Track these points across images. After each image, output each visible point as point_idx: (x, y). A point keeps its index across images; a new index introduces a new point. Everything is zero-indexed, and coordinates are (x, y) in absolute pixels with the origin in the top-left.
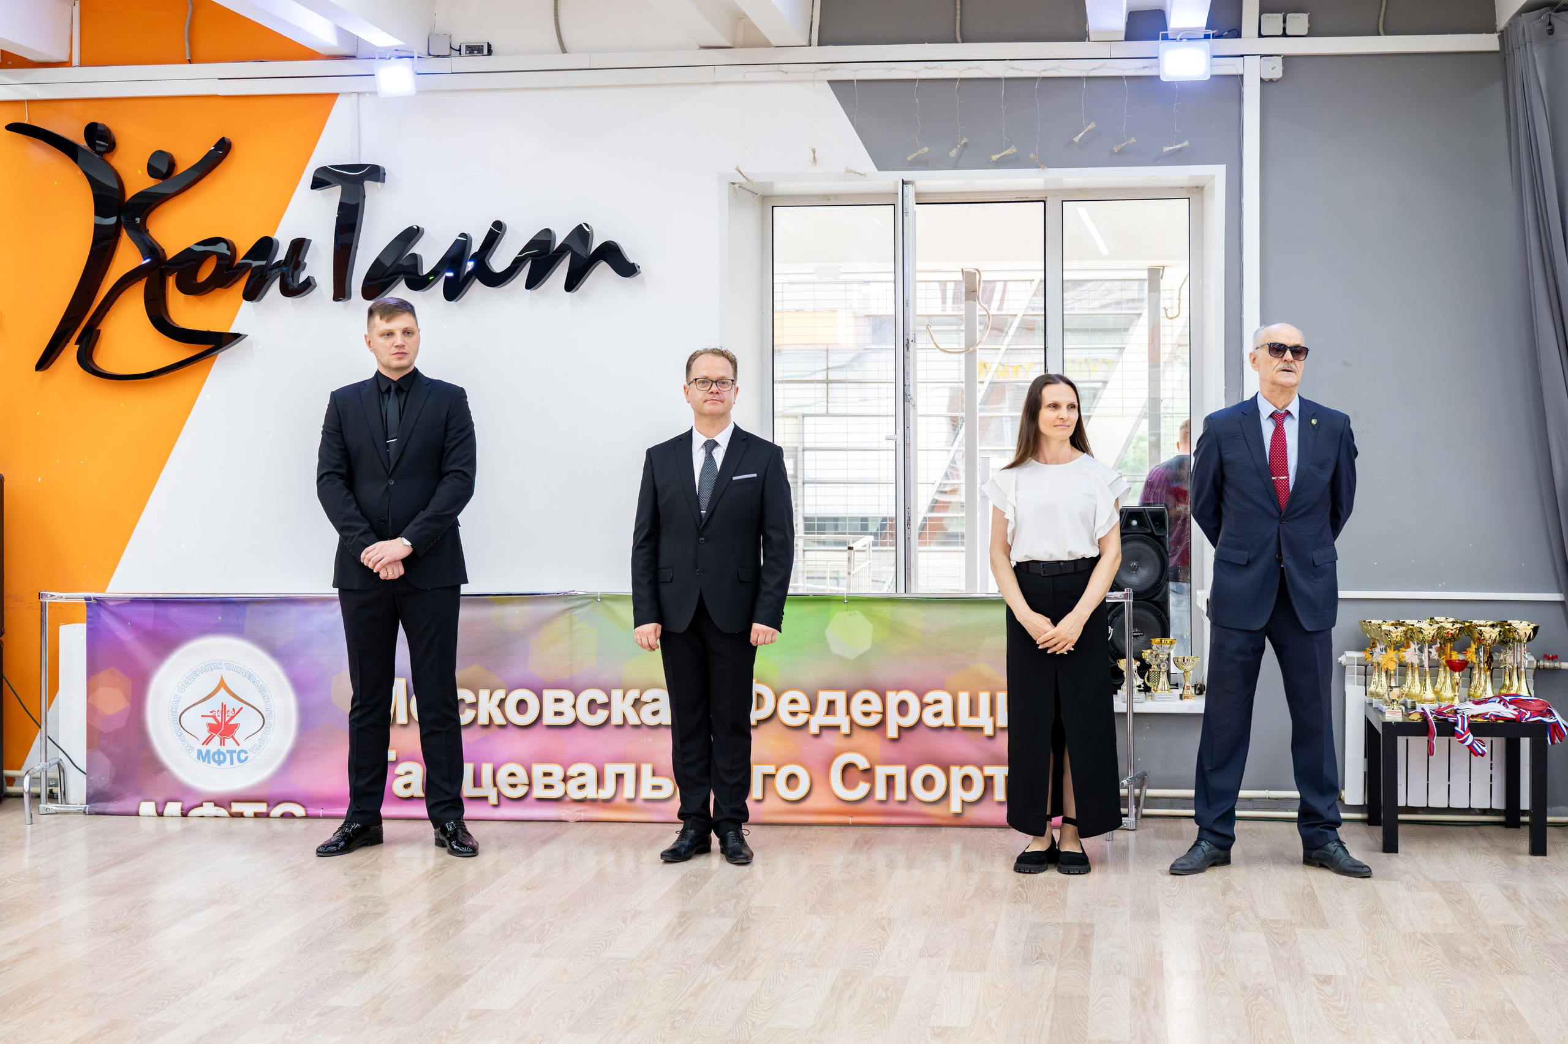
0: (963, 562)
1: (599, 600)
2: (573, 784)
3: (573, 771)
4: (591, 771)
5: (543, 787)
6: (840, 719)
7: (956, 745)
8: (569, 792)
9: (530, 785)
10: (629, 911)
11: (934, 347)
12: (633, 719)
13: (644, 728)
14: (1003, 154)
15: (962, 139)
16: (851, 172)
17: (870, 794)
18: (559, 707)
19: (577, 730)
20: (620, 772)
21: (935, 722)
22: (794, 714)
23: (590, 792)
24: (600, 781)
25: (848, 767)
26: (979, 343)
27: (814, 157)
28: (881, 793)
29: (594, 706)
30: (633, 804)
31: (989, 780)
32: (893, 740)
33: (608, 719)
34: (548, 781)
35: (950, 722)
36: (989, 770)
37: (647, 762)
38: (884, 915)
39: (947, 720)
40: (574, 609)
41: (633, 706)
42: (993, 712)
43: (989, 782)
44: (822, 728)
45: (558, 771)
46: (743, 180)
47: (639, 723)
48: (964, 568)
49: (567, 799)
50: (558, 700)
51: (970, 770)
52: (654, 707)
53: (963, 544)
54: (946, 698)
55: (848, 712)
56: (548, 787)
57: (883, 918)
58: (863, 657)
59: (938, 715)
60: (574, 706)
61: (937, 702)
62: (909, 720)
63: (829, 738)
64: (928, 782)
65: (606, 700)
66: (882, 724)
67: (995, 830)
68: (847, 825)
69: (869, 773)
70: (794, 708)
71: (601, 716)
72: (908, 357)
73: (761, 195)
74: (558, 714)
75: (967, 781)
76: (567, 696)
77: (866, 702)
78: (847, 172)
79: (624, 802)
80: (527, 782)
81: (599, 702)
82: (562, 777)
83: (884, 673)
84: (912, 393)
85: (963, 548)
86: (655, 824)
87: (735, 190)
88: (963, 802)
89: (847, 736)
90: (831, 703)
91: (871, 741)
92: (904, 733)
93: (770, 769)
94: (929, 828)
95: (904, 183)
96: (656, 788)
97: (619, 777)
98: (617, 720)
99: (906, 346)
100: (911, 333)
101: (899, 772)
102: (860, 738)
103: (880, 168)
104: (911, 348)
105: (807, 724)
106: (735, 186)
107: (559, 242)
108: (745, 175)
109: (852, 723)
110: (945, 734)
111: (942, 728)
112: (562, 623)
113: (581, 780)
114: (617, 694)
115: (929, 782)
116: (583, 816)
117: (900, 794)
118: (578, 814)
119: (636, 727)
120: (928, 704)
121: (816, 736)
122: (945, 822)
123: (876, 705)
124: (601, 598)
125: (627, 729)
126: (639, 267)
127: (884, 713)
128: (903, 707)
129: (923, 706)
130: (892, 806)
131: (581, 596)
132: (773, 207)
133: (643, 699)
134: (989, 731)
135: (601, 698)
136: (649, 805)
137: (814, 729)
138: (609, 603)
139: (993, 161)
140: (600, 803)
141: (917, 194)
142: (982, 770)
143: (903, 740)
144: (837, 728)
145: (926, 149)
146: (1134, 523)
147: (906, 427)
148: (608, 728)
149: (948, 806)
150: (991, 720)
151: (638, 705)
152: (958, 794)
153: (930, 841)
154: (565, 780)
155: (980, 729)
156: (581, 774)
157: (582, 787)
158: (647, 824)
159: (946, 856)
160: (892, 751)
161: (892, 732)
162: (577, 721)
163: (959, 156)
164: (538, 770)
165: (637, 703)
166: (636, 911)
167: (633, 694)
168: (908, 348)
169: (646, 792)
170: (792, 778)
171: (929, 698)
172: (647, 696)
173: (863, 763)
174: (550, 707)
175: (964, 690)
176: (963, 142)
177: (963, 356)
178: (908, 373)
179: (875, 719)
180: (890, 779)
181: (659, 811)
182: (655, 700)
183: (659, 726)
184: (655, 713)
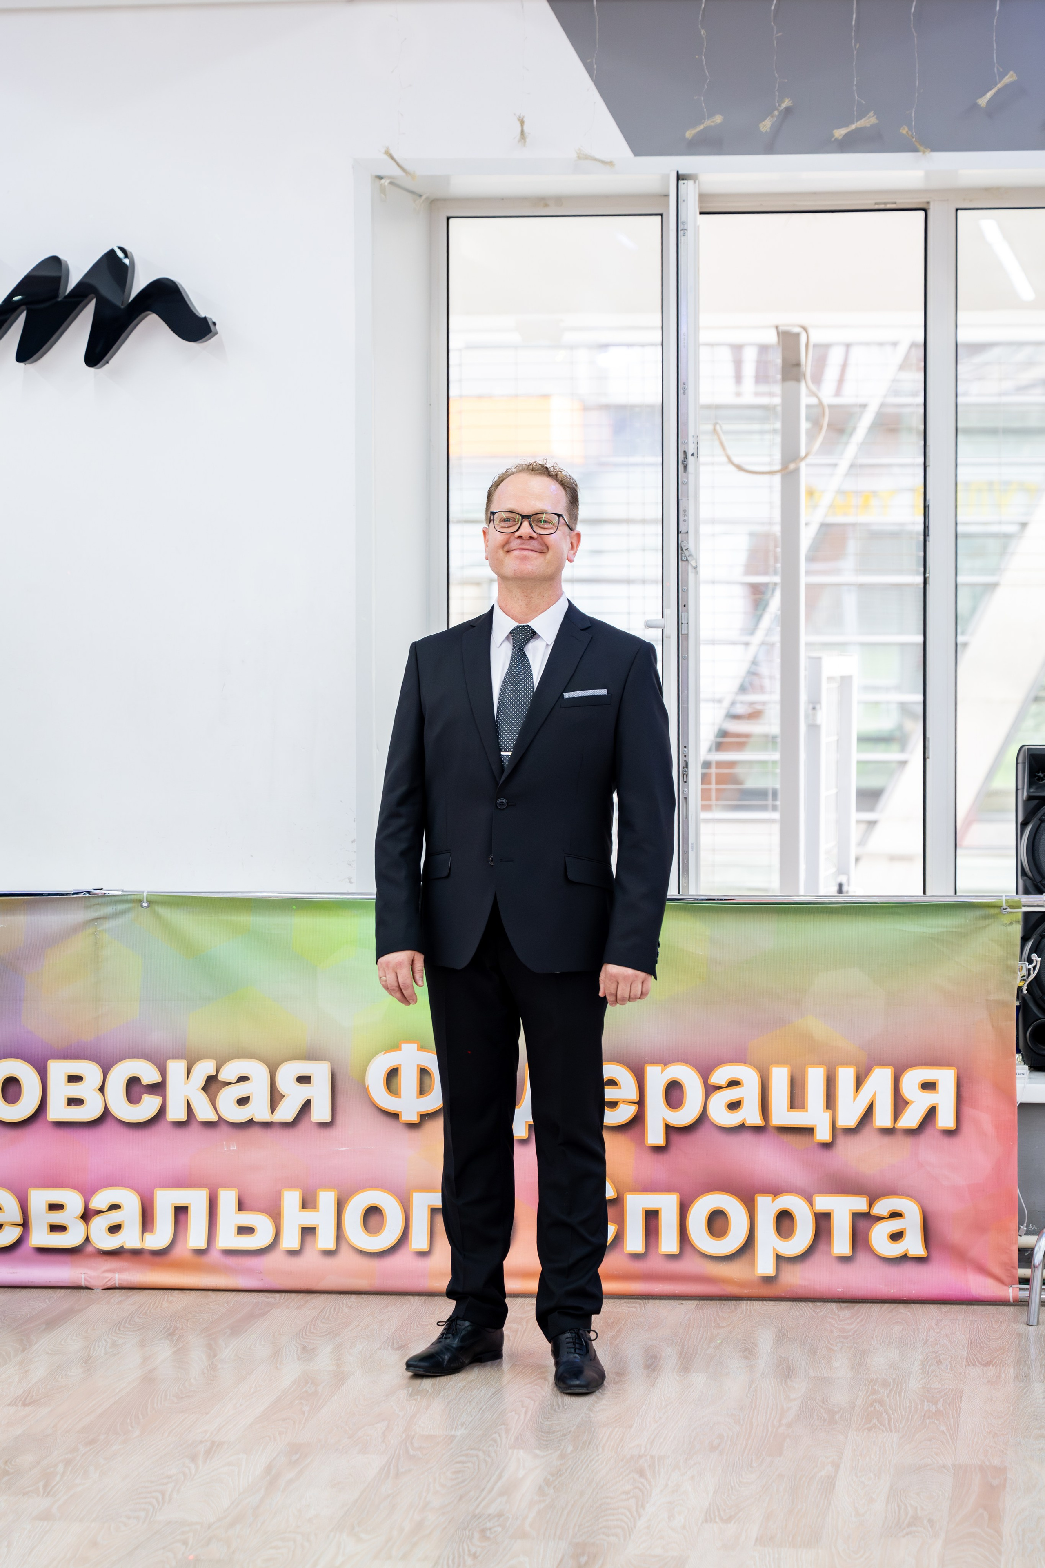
0: (776, 839)
1: (145, 905)
2: (99, 1224)
3: (100, 1201)
4: (131, 1202)
5: (46, 1229)
7: (765, 1159)
8: (93, 1238)
9: (25, 1224)
10: (201, 1442)
11: (725, 459)
12: (204, 1112)
13: (224, 1128)
14: (853, 127)
15: (781, 101)
16: (587, 157)
17: (617, 1240)
18: (75, 1090)
19: (107, 1131)
20: (181, 1203)
21: (731, 1119)
23: (130, 1238)
24: (147, 1220)
26: (807, 455)
27: (522, 131)
28: (635, 1241)
29: (136, 1089)
30: (205, 1259)
31: (823, 1220)
32: (657, 1149)
33: (161, 1113)
34: (57, 1218)
35: (755, 1119)
36: (823, 1203)
37: (227, 1186)
38: (643, 1451)
39: (751, 1115)
40: (99, 921)
41: (204, 1089)
42: (830, 1101)
43: (823, 1223)
45: (74, 1202)
46: (397, 172)
47: (214, 1118)
48: (777, 849)
49: (89, 1249)
50: (74, 1079)
51: (792, 1202)
52: (241, 1090)
53: (774, 808)
54: (749, 1076)
56: (56, 1228)
57: (640, 1457)
59: (734, 1106)
60: (102, 1089)
61: (734, 1083)
62: (685, 1116)
65: (156, 1078)
66: (637, 1122)
67: (834, 1306)
71: (149, 1106)
72: (685, 484)
73: (427, 198)
74: (74, 1102)
75: (784, 1220)
76: (90, 1071)
78: (579, 158)
79: (188, 1255)
80: (19, 1219)
81: (145, 1081)
82: (80, 1210)
83: (644, 1033)
84: (691, 545)
85: (776, 815)
86: (242, 1294)
87: (383, 190)
88: (779, 1257)
91: (620, 1151)
92: (675, 1138)
94: (718, 1302)
95: (679, 177)
96: (245, 1230)
97: (181, 1211)
98: (177, 1112)
99: (682, 463)
100: (691, 440)
101: (667, 1204)
103: (638, 151)
104: (691, 468)
106: (383, 181)
107: (74, 280)
108: (401, 163)
110: (746, 1139)
111: (742, 1128)
112: (81, 944)
113: (114, 1218)
114: (176, 1068)
115: (718, 1223)
116: (118, 1278)
117: (669, 1242)
118: (109, 1275)
119: (209, 1125)
120: (718, 1088)
122: (746, 1292)
123: (628, 1089)
124: (149, 902)
125: (194, 1128)
126: (214, 324)
127: (641, 1103)
128: (675, 1093)
129: (710, 1090)
130: (654, 1264)
131: (115, 898)
132: (448, 218)
133: (222, 1077)
134: (823, 1134)
135: (149, 1074)
136: (232, 1261)
138: (162, 911)
139: (836, 140)
140: (148, 1257)
141: (702, 197)
142: (810, 1202)
143: (674, 1151)
145: (718, 119)
147: (681, 606)
148: (160, 1128)
149: (753, 1263)
150: (827, 1115)
151: (213, 1088)
152: (769, 1245)
153: (721, 1325)
154: (87, 1216)
155: (809, 1131)
156: (114, 1207)
157: (115, 1229)
158: (229, 1293)
159: (748, 1351)
160: (655, 1168)
162: (106, 1114)
163: (777, 130)
164: (38, 1199)
165: (211, 1085)
166: (213, 1443)
167: (204, 1069)
168: (685, 467)
169: (227, 1238)
171: (720, 1076)
172: (229, 1073)
174: (59, 1091)
175: (780, 1063)
176: (784, 106)
177: (777, 479)
178: (685, 511)
179: (624, 1114)
180: (651, 1217)
181: (250, 1272)
182: (242, 1079)
183: (250, 1123)
184: (243, 1101)
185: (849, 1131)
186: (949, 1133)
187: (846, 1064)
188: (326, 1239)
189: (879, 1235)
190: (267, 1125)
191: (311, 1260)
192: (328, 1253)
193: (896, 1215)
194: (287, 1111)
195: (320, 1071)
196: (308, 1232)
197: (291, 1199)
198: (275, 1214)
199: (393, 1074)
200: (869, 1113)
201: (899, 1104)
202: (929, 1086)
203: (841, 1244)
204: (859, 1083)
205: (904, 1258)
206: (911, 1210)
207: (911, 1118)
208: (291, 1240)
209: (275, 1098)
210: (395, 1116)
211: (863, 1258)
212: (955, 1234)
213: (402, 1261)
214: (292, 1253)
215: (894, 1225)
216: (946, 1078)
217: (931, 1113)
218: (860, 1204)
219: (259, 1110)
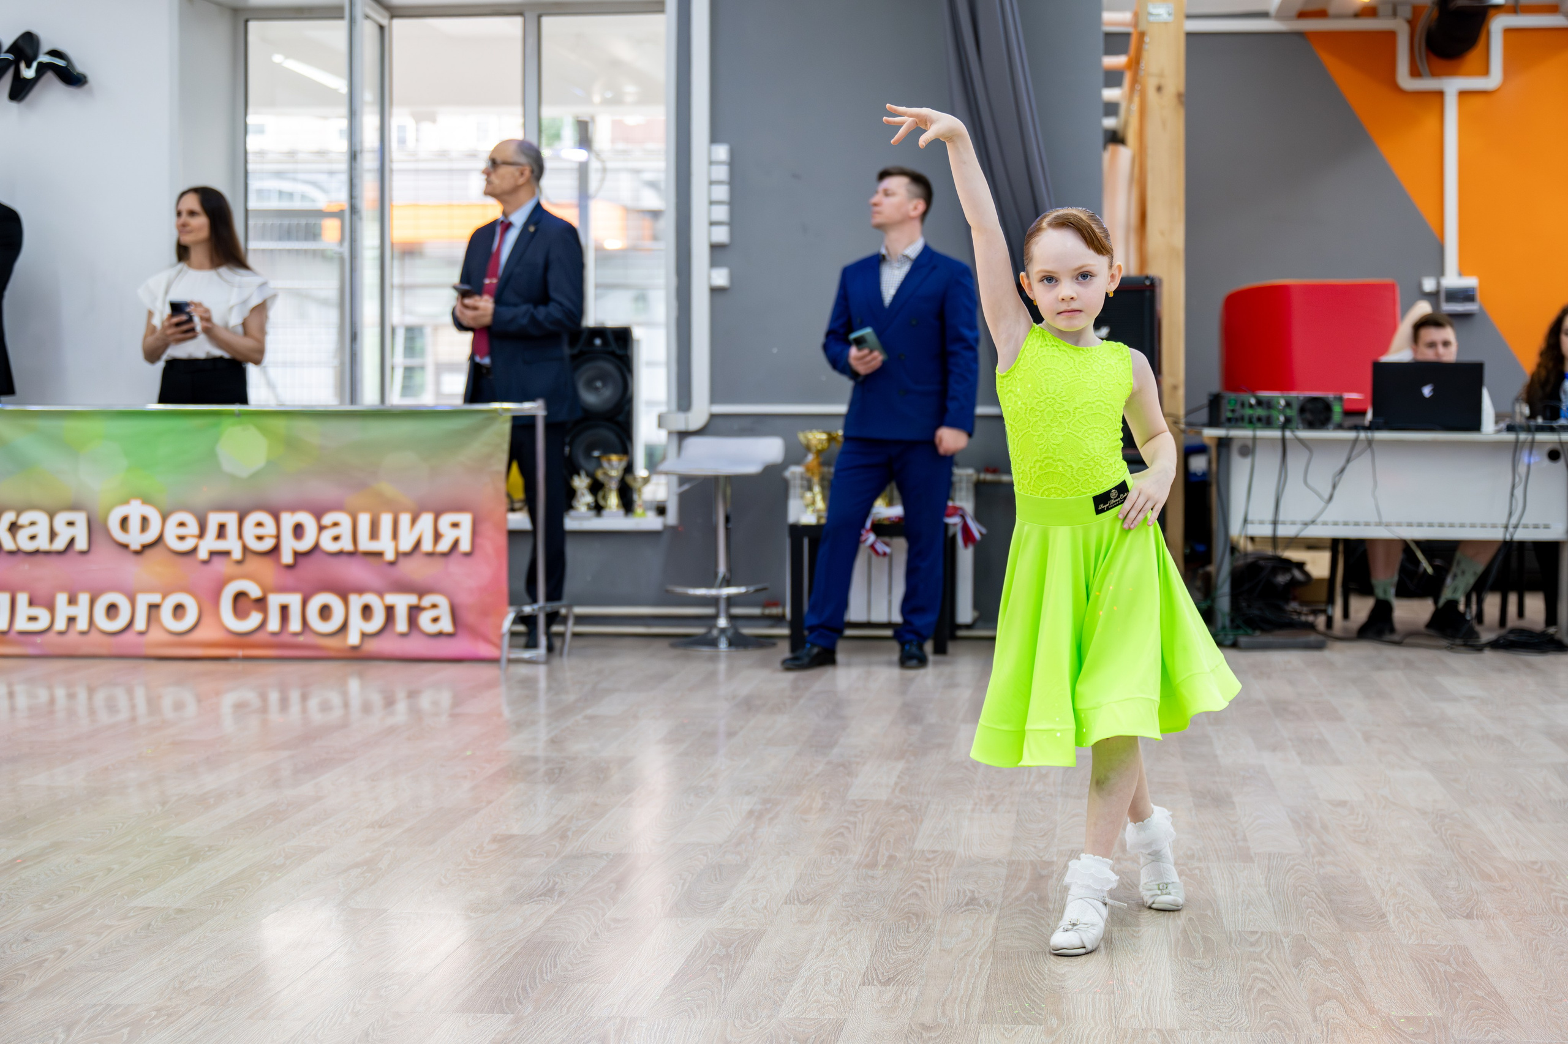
6: (231, 543)
7: (355, 572)
12: (9, 545)
13: (21, 555)
17: (263, 624)
21: (334, 547)
22: (182, 538)
25: (240, 596)
28: (274, 625)
30: (7, 637)
31: (390, 610)
32: (289, 567)
35: (349, 547)
36: (391, 599)
37: (23, 589)
39: (346, 544)
41: (9, 530)
42: (395, 535)
43: (391, 612)
44: (213, 554)
47: (15, 548)
51: (371, 599)
52: (32, 531)
54: (344, 519)
55: (240, 536)
58: (255, 475)
59: (336, 538)
61: (336, 524)
62: (305, 545)
63: (219, 565)
64: (325, 612)
66: (275, 550)
68: (236, 658)
69: (261, 603)
70: (182, 531)
75: (367, 611)
77: (259, 524)
83: (280, 492)
88: (363, 634)
89: (239, 562)
90: (222, 527)
91: (265, 568)
92: (300, 559)
93: (155, 598)
94: (323, 662)
96: (32, 619)
101: (294, 601)
102: (253, 564)
105: (194, 551)
109: (245, 549)
110: (344, 560)
111: (341, 553)
117: (295, 625)
119: (11, 553)
120: (326, 527)
121: (205, 562)
122: (341, 655)
123: (270, 528)
125: (3, 555)
127: (278, 537)
128: (300, 531)
129: (321, 528)
130: (285, 638)
133: (20, 522)
134: (390, 556)
136: (23, 638)
137: (203, 554)
142: (383, 599)
143: (298, 567)
144: (227, 553)
146: (598, 342)
149: (345, 638)
150: (393, 544)
151: (14, 529)
152: (357, 627)
155: (380, 554)
160: (289, 578)
161: (287, 558)
165: (13, 527)
167: (8, 518)
170: (179, 610)
171: (327, 519)
172: (24, 519)
173: (255, 591)
175: (365, 510)
179: (268, 544)
180: (284, 609)
181: (34, 645)
182: (32, 524)
183: (37, 552)
184: (33, 538)
185: (406, 554)
186: (467, 555)
187: (405, 510)
188: (82, 624)
189: (424, 619)
190: (47, 553)
191: (72, 636)
192: (83, 633)
193: (434, 606)
194: (60, 544)
195: (80, 518)
196: (71, 620)
197: (61, 599)
198: (51, 608)
199: (124, 521)
200: (418, 544)
201: (437, 536)
202: (455, 525)
203: (402, 625)
204: (414, 521)
205: (440, 634)
206: (443, 602)
207: (444, 546)
208: (60, 624)
209: (53, 535)
210: (125, 546)
211: (415, 634)
212: (470, 618)
213: (128, 637)
214: (61, 633)
215: (433, 613)
216: (466, 519)
217: (456, 544)
218: (413, 599)
219: (43, 543)
